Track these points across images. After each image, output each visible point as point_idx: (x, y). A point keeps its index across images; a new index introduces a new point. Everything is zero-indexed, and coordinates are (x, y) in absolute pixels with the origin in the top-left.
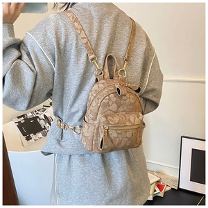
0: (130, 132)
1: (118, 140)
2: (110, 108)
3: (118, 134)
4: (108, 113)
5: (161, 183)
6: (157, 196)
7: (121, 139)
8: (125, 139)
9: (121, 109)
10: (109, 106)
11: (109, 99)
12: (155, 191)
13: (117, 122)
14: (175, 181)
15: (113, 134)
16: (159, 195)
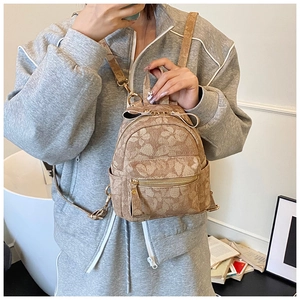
0: (176, 189)
1: (155, 201)
2: (141, 150)
3: (155, 192)
4: (139, 158)
5: (241, 261)
6: (231, 279)
7: (160, 200)
8: (169, 201)
9: (159, 153)
10: (139, 147)
11: (139, 137)
12: (230, 271)
13: (151, 173)
14: (261, 259)
15: (148, 193)
16: (234, 277)
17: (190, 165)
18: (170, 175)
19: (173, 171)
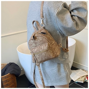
0: (44, 53)
3: (39, 55)
7: (41, 57)
10: (32, 45)
11: (31, 42)
13: (36, 51)
17: (45, 46)
18: (41, 50)
19: (41, 49)
